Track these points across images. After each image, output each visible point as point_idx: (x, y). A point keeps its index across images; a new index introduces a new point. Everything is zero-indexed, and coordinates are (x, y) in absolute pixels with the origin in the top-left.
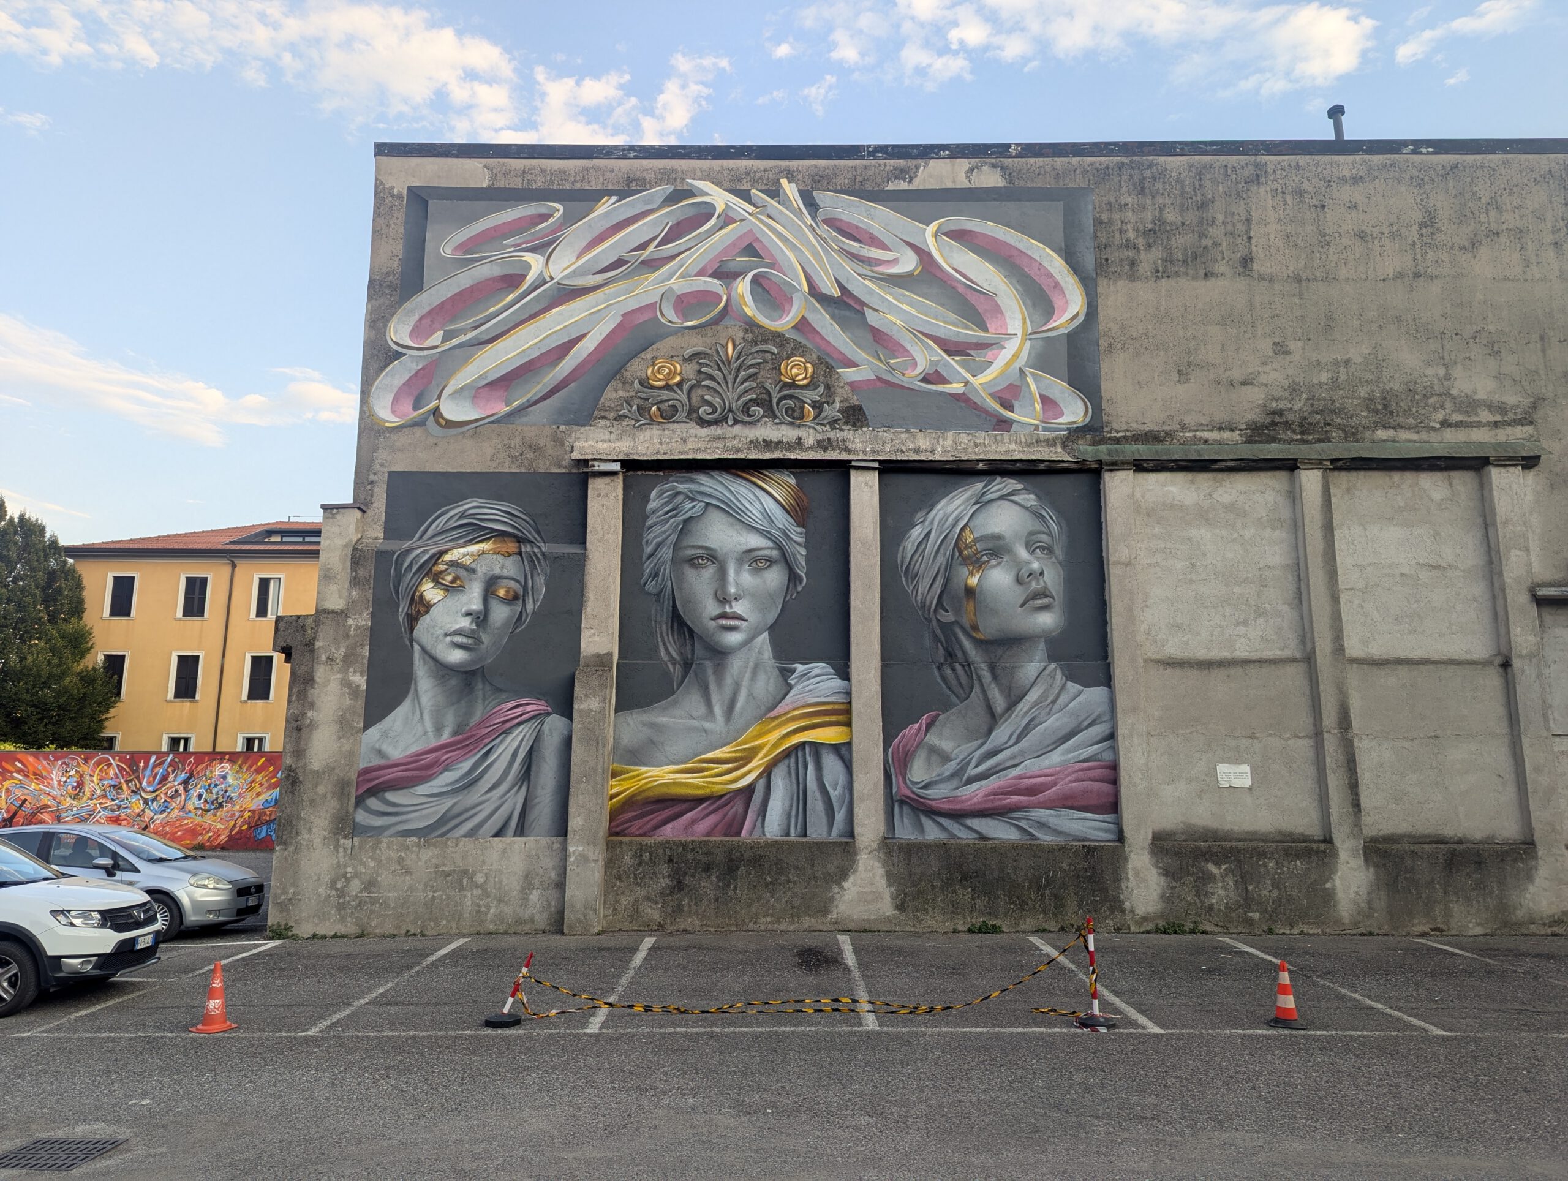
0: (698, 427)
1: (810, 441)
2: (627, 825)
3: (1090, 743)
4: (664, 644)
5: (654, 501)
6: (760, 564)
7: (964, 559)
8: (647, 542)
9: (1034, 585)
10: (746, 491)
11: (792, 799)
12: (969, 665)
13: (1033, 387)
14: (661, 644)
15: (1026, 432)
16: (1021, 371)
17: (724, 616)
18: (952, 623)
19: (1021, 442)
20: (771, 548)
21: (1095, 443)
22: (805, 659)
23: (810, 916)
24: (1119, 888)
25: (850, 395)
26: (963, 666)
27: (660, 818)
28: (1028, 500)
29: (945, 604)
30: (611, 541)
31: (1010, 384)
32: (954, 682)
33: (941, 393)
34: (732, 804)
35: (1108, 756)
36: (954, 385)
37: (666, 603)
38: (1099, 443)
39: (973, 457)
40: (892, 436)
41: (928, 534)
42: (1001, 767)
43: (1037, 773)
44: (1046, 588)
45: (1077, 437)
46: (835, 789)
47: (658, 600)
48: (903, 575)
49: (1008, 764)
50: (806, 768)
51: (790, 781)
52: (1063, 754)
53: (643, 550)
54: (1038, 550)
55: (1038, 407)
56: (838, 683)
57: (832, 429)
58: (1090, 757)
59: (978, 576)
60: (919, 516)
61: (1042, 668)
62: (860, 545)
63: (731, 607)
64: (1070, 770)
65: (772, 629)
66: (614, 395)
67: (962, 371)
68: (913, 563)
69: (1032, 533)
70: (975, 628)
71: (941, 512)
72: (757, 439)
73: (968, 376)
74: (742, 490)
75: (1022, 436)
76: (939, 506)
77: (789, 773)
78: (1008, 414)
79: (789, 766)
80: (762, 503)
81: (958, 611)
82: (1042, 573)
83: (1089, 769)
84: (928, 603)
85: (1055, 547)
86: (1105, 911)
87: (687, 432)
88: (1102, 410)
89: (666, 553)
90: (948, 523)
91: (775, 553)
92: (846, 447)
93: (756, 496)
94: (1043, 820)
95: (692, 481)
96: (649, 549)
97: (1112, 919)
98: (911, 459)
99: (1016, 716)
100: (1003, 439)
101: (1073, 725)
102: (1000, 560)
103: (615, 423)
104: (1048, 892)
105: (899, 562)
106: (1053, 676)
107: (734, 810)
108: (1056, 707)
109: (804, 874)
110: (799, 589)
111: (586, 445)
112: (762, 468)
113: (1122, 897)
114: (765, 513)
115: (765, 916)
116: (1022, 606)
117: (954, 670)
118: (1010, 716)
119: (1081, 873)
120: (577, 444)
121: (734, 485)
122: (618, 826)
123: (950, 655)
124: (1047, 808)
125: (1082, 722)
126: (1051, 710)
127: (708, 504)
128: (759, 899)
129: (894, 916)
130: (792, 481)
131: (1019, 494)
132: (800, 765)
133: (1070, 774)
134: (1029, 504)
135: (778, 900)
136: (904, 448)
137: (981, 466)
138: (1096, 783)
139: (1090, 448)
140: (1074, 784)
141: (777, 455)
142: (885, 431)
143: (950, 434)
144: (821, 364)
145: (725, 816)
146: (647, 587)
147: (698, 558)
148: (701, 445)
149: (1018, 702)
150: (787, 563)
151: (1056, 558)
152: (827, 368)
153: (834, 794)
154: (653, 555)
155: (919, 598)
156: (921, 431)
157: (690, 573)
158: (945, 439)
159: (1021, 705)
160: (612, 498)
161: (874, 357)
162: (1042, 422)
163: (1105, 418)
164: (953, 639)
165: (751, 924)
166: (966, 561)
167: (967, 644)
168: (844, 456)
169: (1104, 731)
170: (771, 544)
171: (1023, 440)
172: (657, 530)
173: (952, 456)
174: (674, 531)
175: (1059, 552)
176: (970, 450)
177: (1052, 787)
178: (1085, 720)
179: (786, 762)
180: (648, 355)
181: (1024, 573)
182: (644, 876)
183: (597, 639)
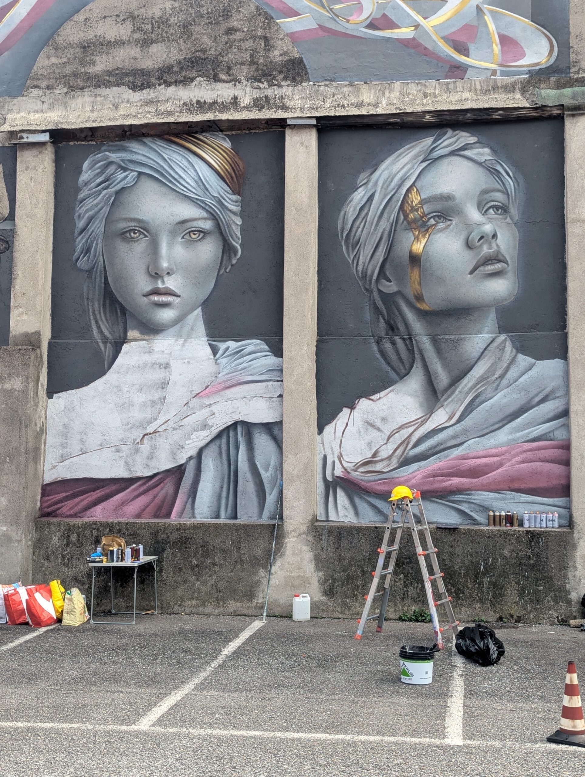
0: (130, 91)
1: (246, 100)
2: (58, 506)
3: (542, 420)
4: (97, 322)
5: (86, 172)
6: (194, 236)
7: (409, 223)
8: (79, 216)
9: (486, 250)
10: (179, 158)
11: (223, 481)
12: (410, 339)
13: (492, 26)
14: (93, 322)
15: (483, 78)
16: (479, 9)
17: (156, 292)
18: (395, 293)
19: (476, 90)
20: (205, 219)
21: (559, 86)
22: (240, 335)
23: (236, 600)
24: (565, 576)
25: (290, 48)
26: (404, 340)
27: (90, 499)
28: (482, 155)
29: (387, 273)
30: (39, 216)
31: (466, 25)
32: (393, 357)
33: (388, 40)
34: (162, 485)
35: (560, 435)
36: (404, 30)
37: (98, 279)
38: (564, 86)
39: (419, 109)
40: (333, 90)
41: (371, 198)
42: (442, 447)
43: (481, 453)
44: (498, 252)
45: (540, 80)
46: (267, 470)
47: (90, 277)
48: (343, 243)
49: (449, 444)
50: (237, 448)
51: (222, 463)
52: (511, 433)
53: (75, 225)
54: (491, 211)
55: (497, 48)
56: (271, 360)
57: (270, 86)
58: (541, 436)
59: (424, 241)
60: (362, 177)
61: (491, 339)
62: (294, 211)
63: (163, 282)
64: (518, 450)
65: (205, 304)
66: (47, 62)
67: (413, 14)
68: (354, 229)
69: (485, 192)
70: (419, 298)
71: (386, 172)
72: (191, 100)
73: (419, 19)
74: (176, 157)
75: (478, 83)
76: (383, 166)
77: (220, 453)
78: (462, 59)
79: (220, 447)
80: (196, 171)
81: (401, 280)
82: (495, 236)
83: (539, 449)
84: (369, 272)
85: (511, 206)
86: (548, 601)
87: (119, 97)
88: (569, 48)
89: (98, 227)
90: (393, 184)
91: (208, 225)
92: (284, 105)
93: (190, 163)
94: (486, 503)
95: (124, 149)
96: (81, 224)
97: (556, 611)
98: (350, 114)
99: (460, 392)
100: (455, 88)
101: (523, 401)
102: (449, 223)
103: (48, 92)
104: (486, 580)
105: (339, 229)
106: (501, 348)
107: (164, 491)
108: (504, 382)
109: (230, 557)
110: (234, 261)
111: (18, 116)
112: (196, 132)
113: (568, 587)
114: (199, 181)
115: (190, 599)
116: (471, 273)
117: (394, 344)
118: (454, 392)
119: (524, 561)
120: (9, 116)
121: (168, 152)
122: (49, 507)
123: (392, 328)
124: (491, 492)
125: (533, 398)
126: (498, 385)
127: (140, 173)
128: (185, 581)
129: (321, 602)
130: (227, 144)
131: (472, 148)
132: (231, 446)
133: (517, 455)
134: (482, 159)
135: (204, 583)
136: (345, 103)
137: (428, 118)
138: (547, 464)
139: (553, 92)
140: (522, 466)
141: (209, 116)
142: (326, 85)
143: (397, 85)
144: (260, 15)
145: (155, 497)
146: (79, 264)
147: (130, 231)
148: (133, 111)
149: (463, 377)
150: (221, 234)
151: (511, 218)
152: (266, 19)
153: (266, 476)
154: (85, 229)
155: (360, 268)
156: (365, 83)
157: (122, 247)
158: (391, 91)
159: (465, 381)
160: (40, 170)
161: (317, 3)
162: (501, 65)
163: (573, 57)
164: (396, 310)
165: (176, 607)
166: (411, 225)
167: (410, 316)
168: (280, 114)
169: (557, 408)
170: (204, 214)
171: (478, 87)
172: (89, 203)
173: (397, 108)
174: (106, 203)
175: (514, 211)
176: (418, 101)
177: (497, 468)
178: (536, 395)
179: (217, 442)
180: (80, 17)
181: (475, 236)
182: (72, 557)
183: (25, 317)
